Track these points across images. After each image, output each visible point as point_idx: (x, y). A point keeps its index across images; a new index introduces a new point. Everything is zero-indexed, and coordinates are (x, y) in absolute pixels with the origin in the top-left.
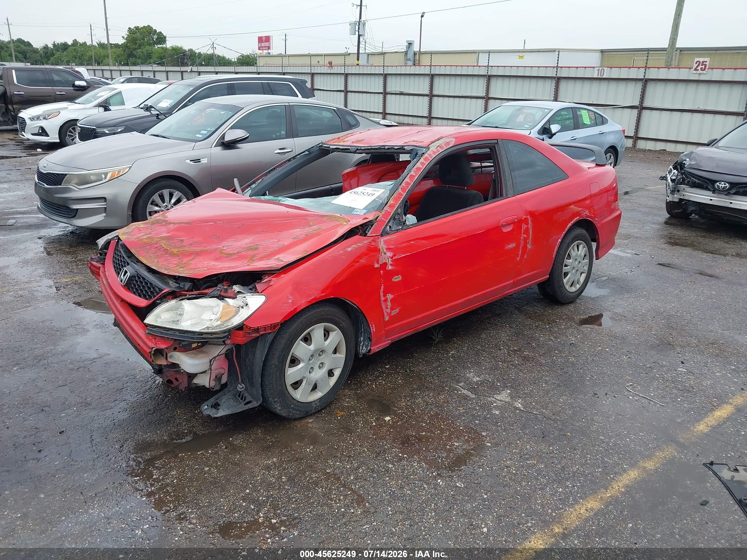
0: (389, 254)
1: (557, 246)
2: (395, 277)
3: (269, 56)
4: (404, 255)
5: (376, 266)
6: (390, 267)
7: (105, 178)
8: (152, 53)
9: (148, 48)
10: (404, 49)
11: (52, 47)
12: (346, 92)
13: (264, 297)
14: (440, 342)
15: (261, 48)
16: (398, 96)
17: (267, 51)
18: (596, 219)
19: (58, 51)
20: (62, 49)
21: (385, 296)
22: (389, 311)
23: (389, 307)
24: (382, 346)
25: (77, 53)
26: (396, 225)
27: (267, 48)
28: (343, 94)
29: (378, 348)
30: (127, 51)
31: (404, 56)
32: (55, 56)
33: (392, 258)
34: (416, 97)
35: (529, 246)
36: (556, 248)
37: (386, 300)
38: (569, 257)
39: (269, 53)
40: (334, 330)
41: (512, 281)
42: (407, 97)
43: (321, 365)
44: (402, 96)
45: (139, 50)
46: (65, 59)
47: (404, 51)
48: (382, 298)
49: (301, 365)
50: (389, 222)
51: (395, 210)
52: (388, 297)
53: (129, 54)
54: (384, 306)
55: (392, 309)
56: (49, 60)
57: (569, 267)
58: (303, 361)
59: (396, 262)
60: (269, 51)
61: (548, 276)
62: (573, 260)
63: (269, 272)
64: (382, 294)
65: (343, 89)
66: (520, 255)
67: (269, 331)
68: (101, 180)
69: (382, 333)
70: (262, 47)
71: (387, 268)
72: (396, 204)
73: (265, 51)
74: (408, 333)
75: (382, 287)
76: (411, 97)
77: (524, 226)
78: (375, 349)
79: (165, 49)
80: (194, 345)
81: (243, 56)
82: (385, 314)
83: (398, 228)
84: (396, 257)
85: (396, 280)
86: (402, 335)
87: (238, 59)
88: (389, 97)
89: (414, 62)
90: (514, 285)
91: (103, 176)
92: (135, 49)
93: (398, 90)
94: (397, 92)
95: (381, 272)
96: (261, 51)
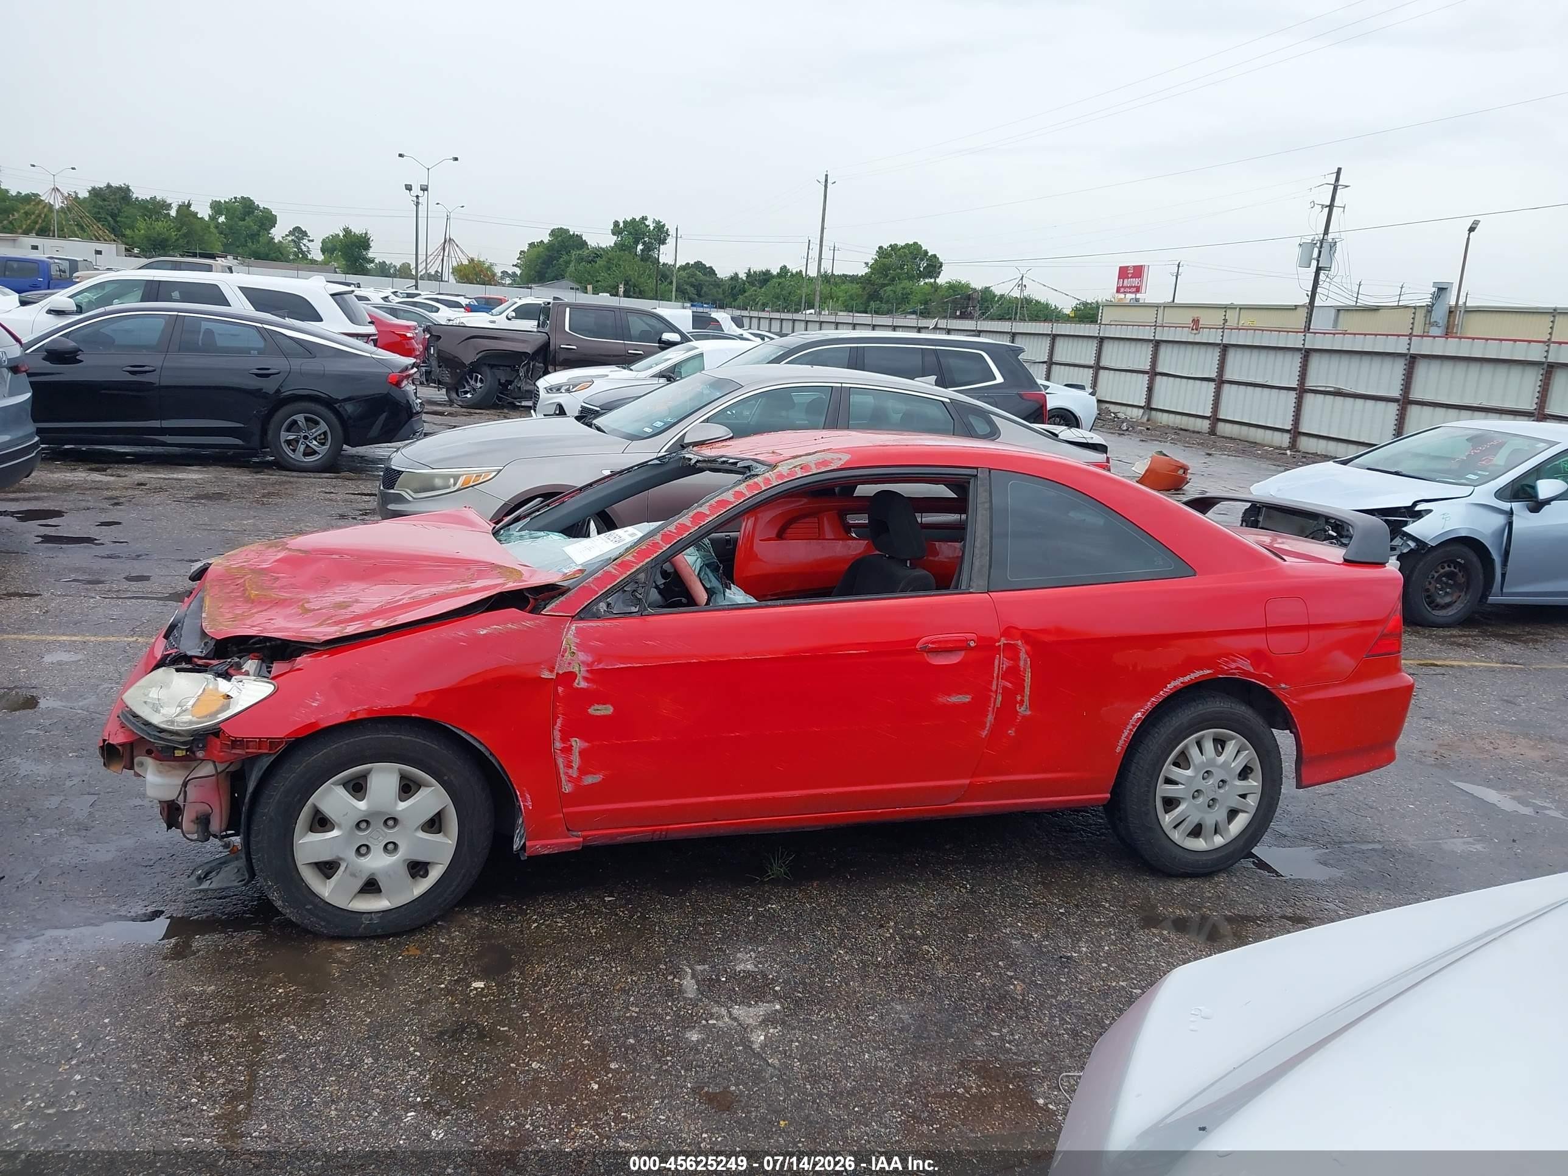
0: (582, 656)
1: (1130, 727)
2: (596, 707)
3: (1137, 304)
4: (622, 666)
5: (546, 675)
6: (581, 684)
7: (455, 484)
8: (912, 293)
9: (907, 283)
10: (1426, 300)
11: (745, 278)
12: (1220, 382)
13: (273, 687)
14: (775, 882)
15: (1122, 290)
16: (1330, 398)
17: (1133, 296)
18: (1283, 686)
19: (753, 285)
20: (760, 281)
21: (565, 739)
22: (574, 773)
23: (576, 765)
24: (557, 845)
25: (782, 290)
26: (623, 603)
27: (1134, 290)
28: (1212, 385)
29: (544, 846)
30: (869, 288)
31: (1423, 315)
32: (746, 294)
33: (588, 665)
34: (1370, 403)
35: (1024, 710)
36: (1126, 733)
37: (567, 750)
38: (1183, 761)
39: (1137, 300)
40: (428, 785)
41: (967, 781)
42: (1350, 400)
43: (390, 846)
44: (1339, 399)
45: (889, 288)
46: (761, 299)
47: (1424, 304)
48: (558, 745)
49: (335, 833)
50: (607, 594)
51: (629, 573)
52: (574, 744)
53: (870, 295)
54: (560, 762)
55: (583, 771)
56: (735, 300)
57: (1181, 787)
58: (340, 827)
59: (595, 675)
60: (1138, 296)
61: (1109, 795)
62: (1197, 773)
63: (309, 646)
64: (557, 734)
65: (1214, 375)
66: (988, 725)
67: (266, 751)
68: (449, 487)
69: (556, 816)
70: (1125, 287)
71: (575, 684)
72: (637, 564)
73: (1130, 296)
74: (634, 833)
75: (559, 722)
76: (1360, 402)
77: (1001, 663)
78: (540, 847)
79: (936, 287)
80: (178, 753)
81: (1085, 304)
82: (563, 778)
83: (628, 610)
84: (600, 666)
85: (598, 713)
86: (621, 835)
87: (1076, 309)
88: (1309, 398)
89: (1447, 329)
90: (971, 792)
91: (452, 481)
92: (884, 285)
93: (1332, 384)
94: (1328, 389)
95: (560, 689)
96: (1122, 296)
